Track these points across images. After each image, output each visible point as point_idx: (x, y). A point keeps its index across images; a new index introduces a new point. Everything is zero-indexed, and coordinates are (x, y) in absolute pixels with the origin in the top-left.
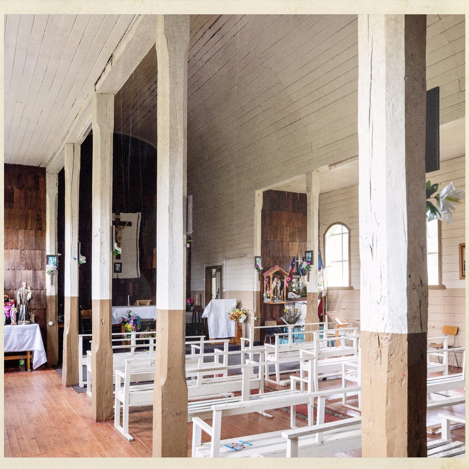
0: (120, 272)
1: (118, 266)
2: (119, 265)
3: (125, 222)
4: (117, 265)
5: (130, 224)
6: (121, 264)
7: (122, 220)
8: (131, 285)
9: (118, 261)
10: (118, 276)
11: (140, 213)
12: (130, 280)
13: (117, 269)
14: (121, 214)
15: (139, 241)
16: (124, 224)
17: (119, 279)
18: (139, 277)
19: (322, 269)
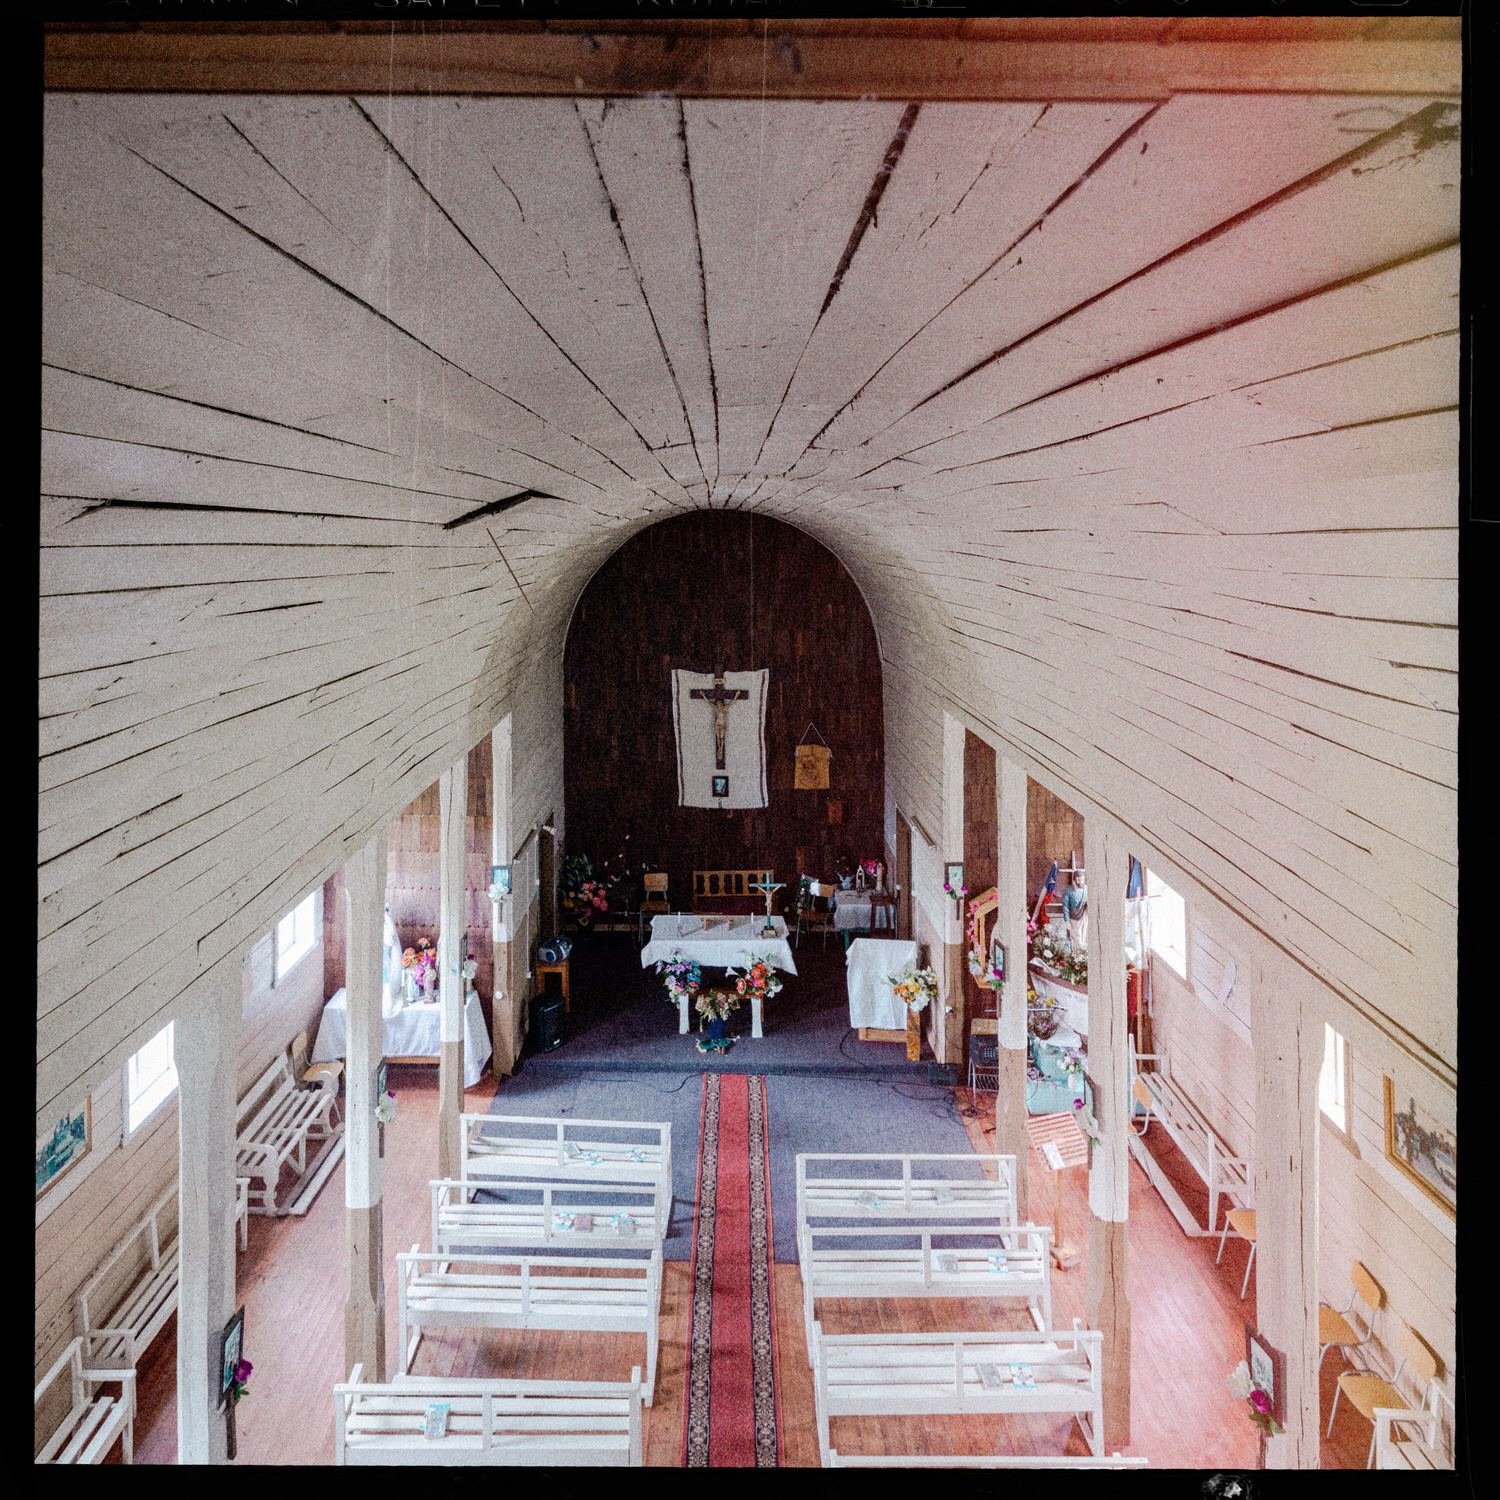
0: (726, 794)
1: (721, 783)
2: (724, 781)
3: (735, 692)
4: (718, 781)
5: (744, 695)
6: (726, 778)
7: (728, 687)
8: (748, 821)
9: (720, 773)
10: (720, 804)
11: (767, 670)
12: (747, 812)
13: (719, 788)
14: (726, 674)
15: (766, 728)
16: (731, 694)
17: (724, 810)
18: (767, 805)
19: (1138, 898)
